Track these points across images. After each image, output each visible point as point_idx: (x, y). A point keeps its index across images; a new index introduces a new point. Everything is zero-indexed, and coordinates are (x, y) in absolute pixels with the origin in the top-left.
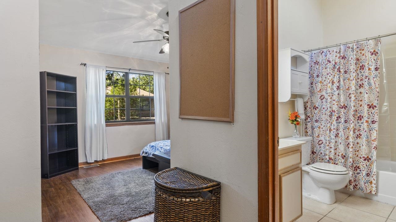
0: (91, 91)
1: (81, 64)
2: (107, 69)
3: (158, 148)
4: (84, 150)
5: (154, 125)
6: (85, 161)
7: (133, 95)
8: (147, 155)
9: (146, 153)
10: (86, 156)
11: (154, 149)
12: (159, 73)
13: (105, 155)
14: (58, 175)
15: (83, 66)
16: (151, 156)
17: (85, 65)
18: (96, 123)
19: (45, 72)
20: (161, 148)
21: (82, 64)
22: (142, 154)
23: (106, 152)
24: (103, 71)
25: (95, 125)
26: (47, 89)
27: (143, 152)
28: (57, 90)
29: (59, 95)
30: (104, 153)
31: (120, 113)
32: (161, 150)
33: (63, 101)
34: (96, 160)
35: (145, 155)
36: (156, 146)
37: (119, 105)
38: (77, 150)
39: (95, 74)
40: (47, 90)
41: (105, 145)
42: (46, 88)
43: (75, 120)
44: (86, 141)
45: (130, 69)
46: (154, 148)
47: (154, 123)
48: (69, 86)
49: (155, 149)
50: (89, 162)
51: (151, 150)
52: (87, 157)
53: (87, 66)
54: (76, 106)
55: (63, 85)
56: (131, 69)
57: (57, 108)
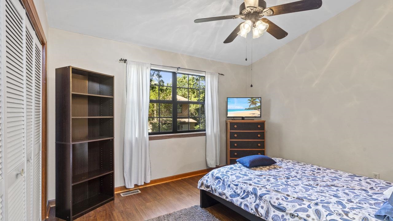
0: (132, 95)
1: (120, 60)
2: (152, 68)
3: (229, 183)
4: (122, 170)
5: (205, 136)
6: (123, 185)
7: (168, 99)
8: (208, 189)
9: (208, 187)
10: (124, 179)
11: (221, 184)
12: (212, 74)
13: (147, 177)
14: (86, 213)
15: (122, 63)
16: (217, 194)
17: (125, 61)
18: (137, 136)
19: (69, 67)
20: (237, 185)
21: (122, 60)
22: (201, 186)
23: (148, 173)
24: (147, 70)
25: (136, 138)
26: (73, 91)
27: (202, 184)
28: (88, 93)
29: (91, 100)
30: (147, 175)
31: (156, 115)
32: (237, 189)
33: (96, 107)
34: (136, 184)
35: (205, 189)
36: (226, 180)
37: (155, 108)
38: (113, 174)
39: (138, 73)
40: (71, 92)
41: (148, 164)
42: (71, 90)
43: (112, 134)
44: (125, 159)
45: (178, 68)
46: (222, 182)
47: (205, 135)
48: (105, 88)
49: (223, 184)
50: (127, 187)
51: (215, 184)
52: (126, 181)
53: (128, 63)
54: (112, 114)
55: (96, 86)
56: (180, 68)
57: (88, 119)
